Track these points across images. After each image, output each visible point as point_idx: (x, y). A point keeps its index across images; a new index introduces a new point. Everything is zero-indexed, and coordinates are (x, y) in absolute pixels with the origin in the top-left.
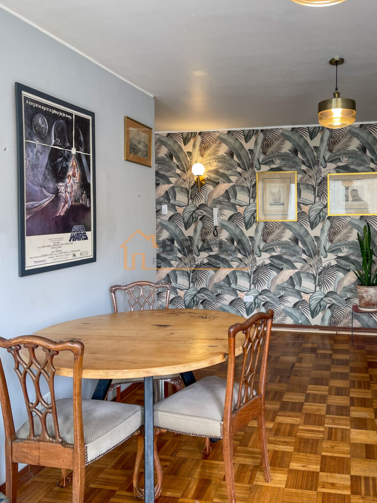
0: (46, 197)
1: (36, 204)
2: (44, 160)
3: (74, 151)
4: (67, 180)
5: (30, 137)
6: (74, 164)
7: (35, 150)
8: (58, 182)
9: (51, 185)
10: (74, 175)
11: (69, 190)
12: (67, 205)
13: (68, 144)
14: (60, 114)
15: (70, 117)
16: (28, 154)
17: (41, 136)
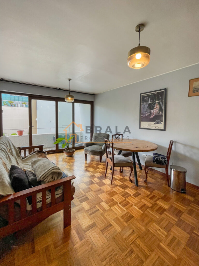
0: (147, 114)
1: (144, 115)
2: (147, 106)
3: (157, 101)
4: (154, 109)
5: (143, 102)
6: (157, 105)
7: (144, 105)
8: (151, 110)
9: (149, 111)
10: (157, 108)
11: (155, 111)
12: (154, 115)
13: (155, 100)
14: (152, 94)
15: (155, 94)
16: (142, 106)
17: (146, 101)
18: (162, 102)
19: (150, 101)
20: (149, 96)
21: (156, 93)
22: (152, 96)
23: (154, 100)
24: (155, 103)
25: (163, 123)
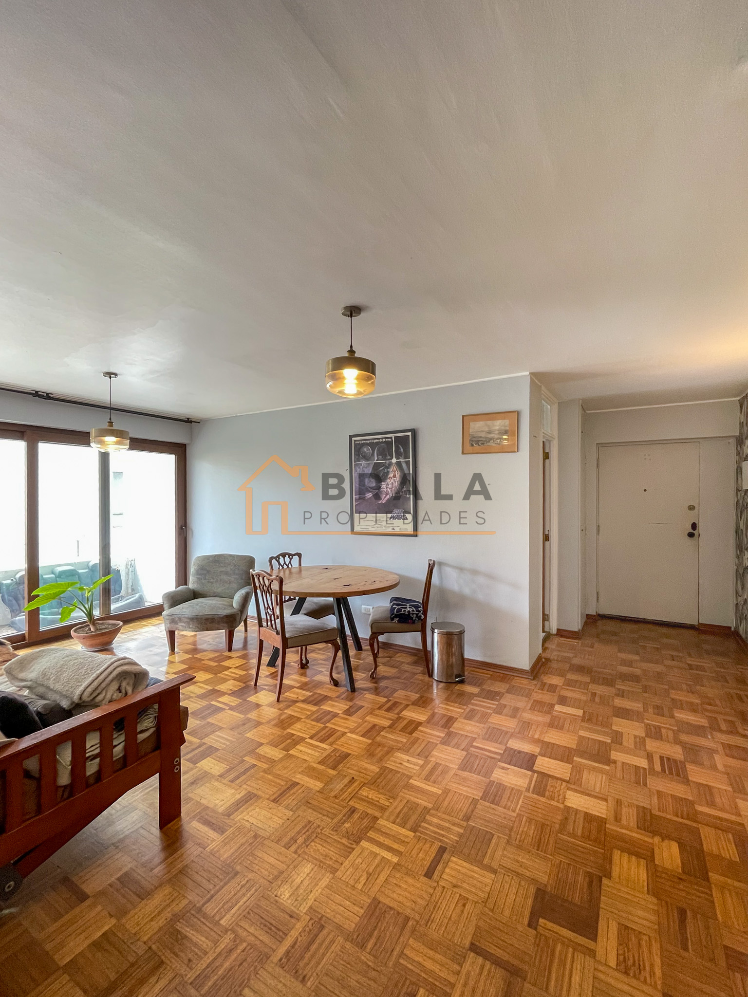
2: (369, 470)
3: (394, 460)
4: (388, 480)
5: (358, 460)
6: (395, 469)
7: (362, 467)
10: (395, 476)
11: (390, 486)
13: (389, 457)
14: (381, 440)
15: (390, 440)
16: (356, 470)
17: (366, 458)
18: (408, 463)
19: (376, 459)
20: (372, 445)
21: (391, 438)
22: (382, 444)
23: (386, 455)
24: (390, 464)
25: (409, 517)
